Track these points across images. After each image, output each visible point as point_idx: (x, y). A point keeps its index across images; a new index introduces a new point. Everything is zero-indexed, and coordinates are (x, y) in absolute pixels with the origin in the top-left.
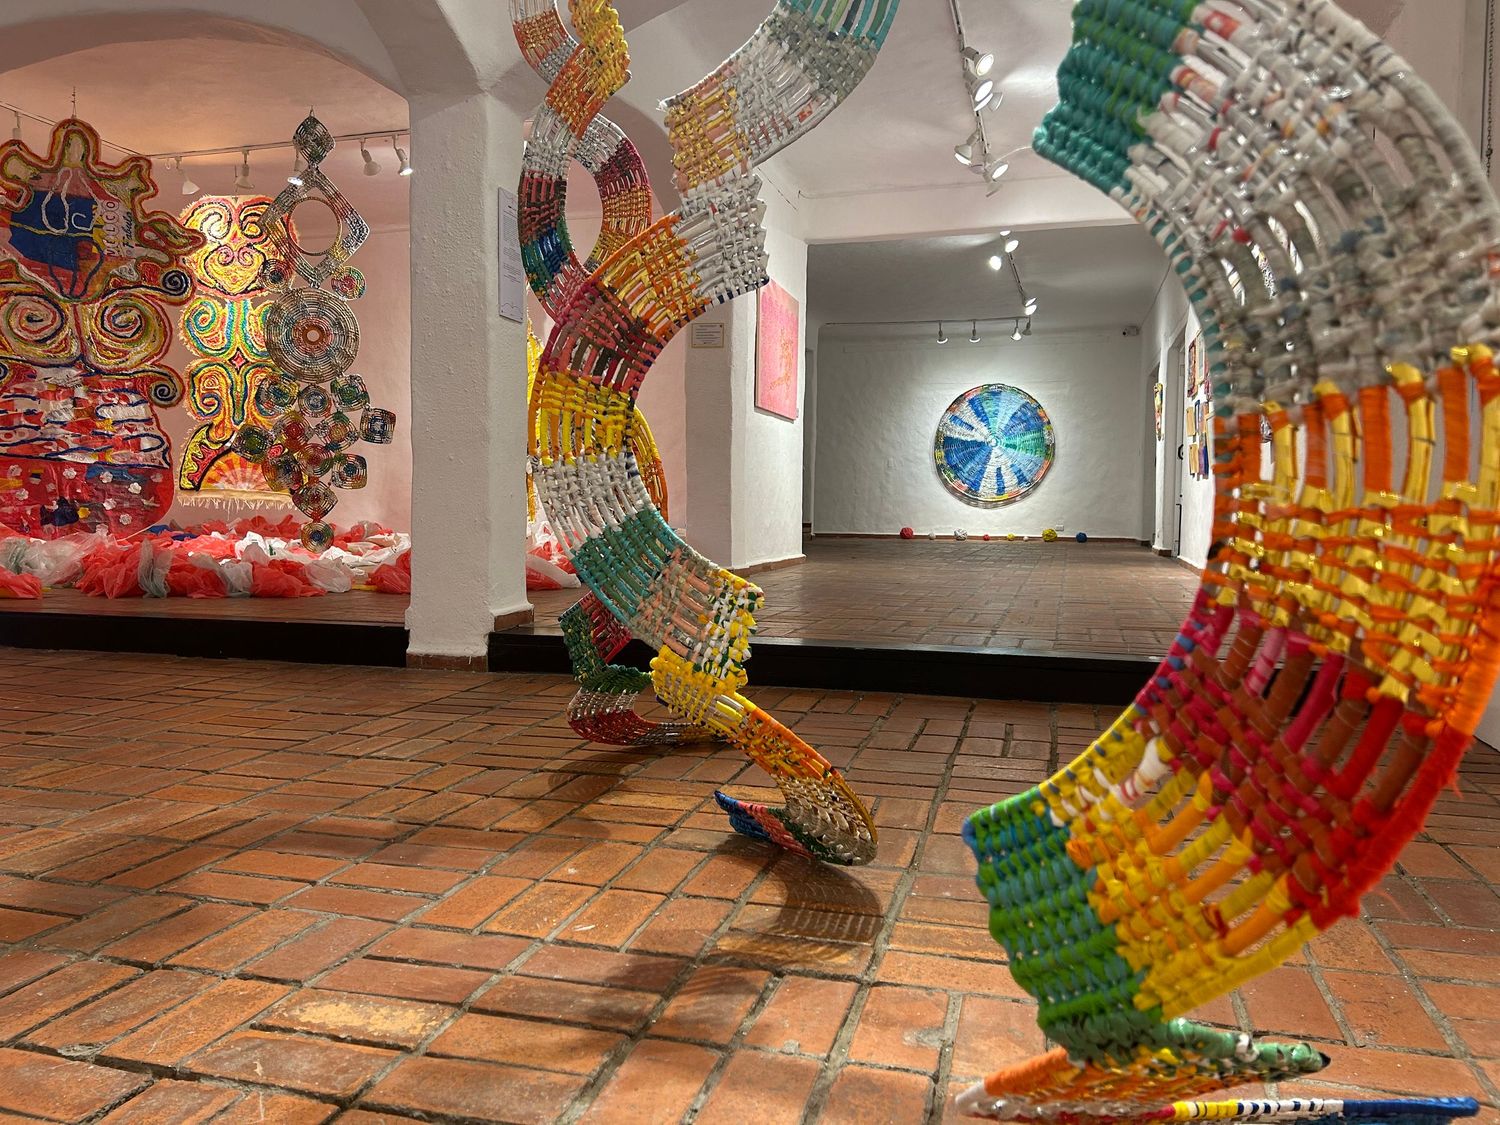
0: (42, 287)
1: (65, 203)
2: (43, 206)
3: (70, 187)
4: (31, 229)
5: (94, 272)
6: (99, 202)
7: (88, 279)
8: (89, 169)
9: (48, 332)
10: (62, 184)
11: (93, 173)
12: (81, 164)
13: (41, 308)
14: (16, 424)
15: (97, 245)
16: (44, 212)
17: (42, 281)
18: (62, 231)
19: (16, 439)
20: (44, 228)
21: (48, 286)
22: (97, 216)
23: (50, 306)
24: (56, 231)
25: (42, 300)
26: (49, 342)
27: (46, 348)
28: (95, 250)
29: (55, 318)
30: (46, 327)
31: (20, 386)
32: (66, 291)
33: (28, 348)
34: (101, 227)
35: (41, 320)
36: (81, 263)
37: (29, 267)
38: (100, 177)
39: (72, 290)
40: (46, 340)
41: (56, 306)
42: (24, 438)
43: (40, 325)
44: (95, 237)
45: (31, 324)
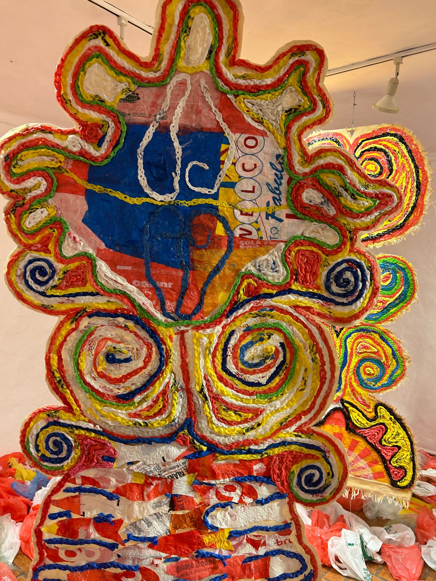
0: (132, 301)
1: (176, 144)
2: (140, 151)
3: (186, 114)
4: (120, 195)
5: (217, 270)
6: (232, 136)
7: (206, 284)
8: (220, 74)
9: (138, 380)
10: (173, 108)
11: (227, 82)
12: (205, 67)
13: (129, 337)
14: (82, 536)
15: (224, 221)
16: (140, 162)
17: (132, 290)
18: (168, 198)
19: (81, 560)
20: (141, 193)
21: (141, 299)
22: (227, 167)
23: (143, 333)
24: (157, 198)
25: (130, 324)
26: (138, 398)
27: (133, 410)
28: (220, 230)
29: (149, 356)
30: (136, 372)
31: (91, 473)
32: (170, 306)
33: (105, 410)
34: (232, 185)
35: (128, 360)
36: (196, 255)
37: (113, 265)
38: (236, 88)
39: (179, 305)
40: (132, 395)
41: (153, 334)
42: (93, 559)
43: (125, 369)
44: (222, 204)
45: (112, 367)
